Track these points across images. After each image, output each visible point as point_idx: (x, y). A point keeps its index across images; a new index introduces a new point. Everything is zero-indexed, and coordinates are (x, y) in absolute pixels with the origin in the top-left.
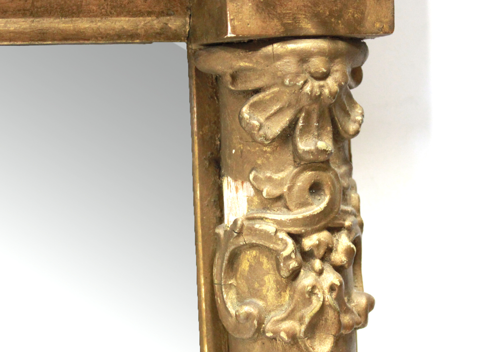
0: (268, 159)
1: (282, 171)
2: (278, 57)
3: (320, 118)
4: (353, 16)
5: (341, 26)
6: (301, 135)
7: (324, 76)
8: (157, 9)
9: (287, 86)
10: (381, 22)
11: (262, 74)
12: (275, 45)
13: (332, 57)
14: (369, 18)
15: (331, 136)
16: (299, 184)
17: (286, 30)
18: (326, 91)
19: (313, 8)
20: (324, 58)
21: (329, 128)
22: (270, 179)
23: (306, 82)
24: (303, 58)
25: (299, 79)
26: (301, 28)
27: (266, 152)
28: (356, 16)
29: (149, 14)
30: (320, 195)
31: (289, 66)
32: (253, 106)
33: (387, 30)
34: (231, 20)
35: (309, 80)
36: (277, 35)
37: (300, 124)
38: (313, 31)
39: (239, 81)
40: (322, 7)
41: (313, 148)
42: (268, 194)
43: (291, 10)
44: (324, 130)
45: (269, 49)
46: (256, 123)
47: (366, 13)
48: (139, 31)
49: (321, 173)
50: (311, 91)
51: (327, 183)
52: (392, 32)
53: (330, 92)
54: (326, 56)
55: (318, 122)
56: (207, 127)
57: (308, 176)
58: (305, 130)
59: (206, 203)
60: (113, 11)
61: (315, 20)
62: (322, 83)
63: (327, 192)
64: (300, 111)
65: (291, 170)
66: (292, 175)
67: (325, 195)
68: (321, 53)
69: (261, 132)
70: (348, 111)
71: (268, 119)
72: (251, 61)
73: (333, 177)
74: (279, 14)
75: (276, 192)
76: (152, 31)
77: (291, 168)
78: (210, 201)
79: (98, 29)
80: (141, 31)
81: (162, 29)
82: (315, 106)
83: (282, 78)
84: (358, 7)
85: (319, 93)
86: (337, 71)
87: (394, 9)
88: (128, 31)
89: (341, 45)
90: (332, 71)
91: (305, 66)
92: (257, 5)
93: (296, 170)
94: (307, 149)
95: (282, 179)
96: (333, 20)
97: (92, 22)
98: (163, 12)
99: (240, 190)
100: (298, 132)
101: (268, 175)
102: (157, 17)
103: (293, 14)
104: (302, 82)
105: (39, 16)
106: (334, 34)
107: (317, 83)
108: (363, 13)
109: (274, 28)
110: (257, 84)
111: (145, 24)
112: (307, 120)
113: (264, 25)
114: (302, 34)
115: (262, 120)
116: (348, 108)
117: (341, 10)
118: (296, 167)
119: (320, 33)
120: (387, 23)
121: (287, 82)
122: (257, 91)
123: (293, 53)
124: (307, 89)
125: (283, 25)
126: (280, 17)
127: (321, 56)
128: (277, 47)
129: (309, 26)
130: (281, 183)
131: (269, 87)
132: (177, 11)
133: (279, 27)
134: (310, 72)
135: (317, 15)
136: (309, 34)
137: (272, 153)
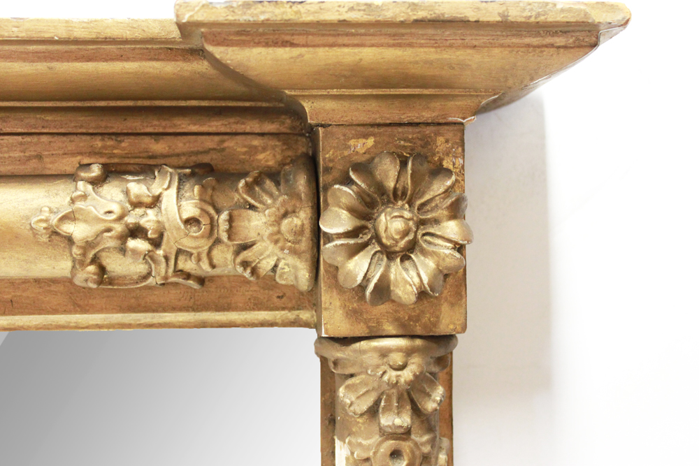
0: (360, 428)
1: (371, 438)
2: (363, 352)
3: (400, 399)
4: (429, 320)
5: (418, 328)
6: (384, 412)
7: (402, 368)
8: (290, 305)
9: (370, 375)
10: (454, 324)
11: (353, 365)
12: (362, 342)
13: (409, 352)
14: (443, 321)
15: (409, 413)
16: (382, 450)
17: (371, 331)
18: (402, 380)
19: (395, 314)
20: (401, 354)
21: (409, 407)
22: (360, 445)
23: (384, 373)
24: (384, 353)
25: (378, 370)
26: (384, 330)
27: (359, 422)
28: (432, 319)
29: (283, 309)
30: (400, 459)
31: (372, 359)
32: (348, 387)
33: (460, 330)
34: (325, 324)
35: (388, 371)
36: (363, 335)
37: (383, 404)
38: (394, 332)
39: (339, 367)
40: (402, 313)
41: (391, 423)
42: (358, 456)
43: (375, 315)
44: (404, 408)
45: (357, 345)
46: (348, 401)
47: (441, 318)
48: (277, 321)
49: (401, 442)
50: (389, 380)
51: (406, 451)
52: (464, 332)
53: (405, 381)
54: (404, 352)
55: (398, 402)
56: (328, 394)
57: (390, 444)
58: (388, 408)
59: (325, 453)
60: (255, 307)
61: (396, 323)
62: (399, 373)
63: (406, 458)
64: (382, 394)
65: (377, 438)
66: (376, 443)
67: (404, 460)
68: (399, 350)
69: (352, 408)
70: (428, 393)
71: (358, 398)
72: (345, 354)
73: (412, 445)
74: (365, 319)
75: (365, 455)
76: (287, 321)
77: (377, 437)
78: (329, 452)
79: (245, 319)
80: (279, 321)
81: (295, 319)
82: (394, 391)
83: (367, 369)
84: (434, 312)
85: (395, 382)
86: (413, 363)
87: (466, 313)
88: (269, 321)
89: (418, 342)
90: (409, 363)
91: (385, 360)
92: (347, 313)
93: (380, 439)
94: (386, 424)
95: (369, 445)
96: (411, 323)
97: (240, 315)
98: (294, 307)
99: (343, 449)
100: (380, 410)
101: (359, 441)
102: (289, 311)
103: (377, 319)
104: (381, 372)
105: (199, 311)
106: (412, 334)
107: (394, 373)
108: (438, 317)
109: (360, 330)
110: (351, 371)
111: (281, 316)
112: (389, 400)
113: (352, 328)
114: (384, 335)
115: (353, 399)
116: (428, 390)
117: (418, 316)
118: (381, 436)
119: (400, 333)
120: (459, 325)
121: (369, 372)
122: (352, 376)
123: (376, 349)
124: (386, 378)
125: (368, 327)
126: (366, 322)
127: (399, 352)
128: (363, 344)
129: (390, 328)
130: (368, 448)
131: (359, 374)
132: (306, 306)
133: (365, 329)
134: (389, 365)
135: (397, 320)
136: (391, 334)
137: (363, 424)
